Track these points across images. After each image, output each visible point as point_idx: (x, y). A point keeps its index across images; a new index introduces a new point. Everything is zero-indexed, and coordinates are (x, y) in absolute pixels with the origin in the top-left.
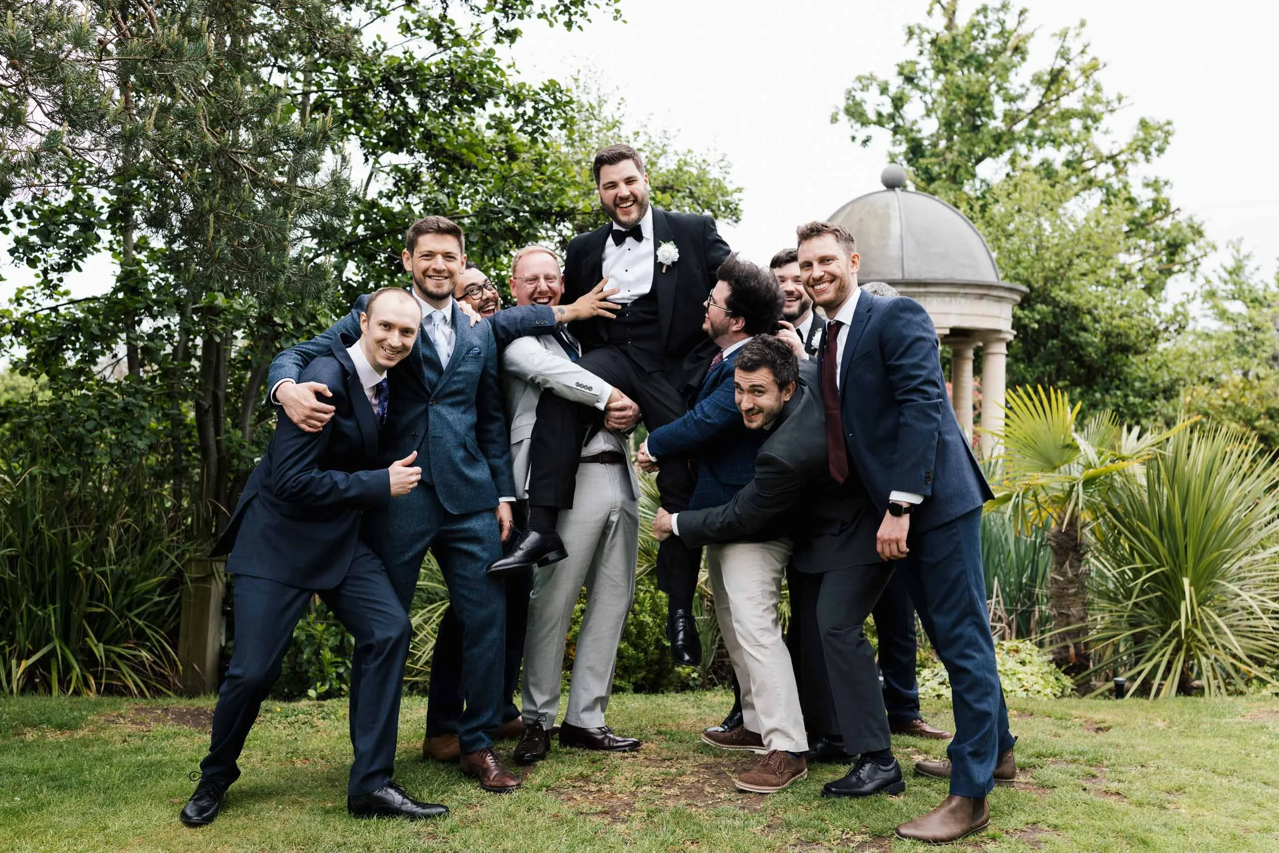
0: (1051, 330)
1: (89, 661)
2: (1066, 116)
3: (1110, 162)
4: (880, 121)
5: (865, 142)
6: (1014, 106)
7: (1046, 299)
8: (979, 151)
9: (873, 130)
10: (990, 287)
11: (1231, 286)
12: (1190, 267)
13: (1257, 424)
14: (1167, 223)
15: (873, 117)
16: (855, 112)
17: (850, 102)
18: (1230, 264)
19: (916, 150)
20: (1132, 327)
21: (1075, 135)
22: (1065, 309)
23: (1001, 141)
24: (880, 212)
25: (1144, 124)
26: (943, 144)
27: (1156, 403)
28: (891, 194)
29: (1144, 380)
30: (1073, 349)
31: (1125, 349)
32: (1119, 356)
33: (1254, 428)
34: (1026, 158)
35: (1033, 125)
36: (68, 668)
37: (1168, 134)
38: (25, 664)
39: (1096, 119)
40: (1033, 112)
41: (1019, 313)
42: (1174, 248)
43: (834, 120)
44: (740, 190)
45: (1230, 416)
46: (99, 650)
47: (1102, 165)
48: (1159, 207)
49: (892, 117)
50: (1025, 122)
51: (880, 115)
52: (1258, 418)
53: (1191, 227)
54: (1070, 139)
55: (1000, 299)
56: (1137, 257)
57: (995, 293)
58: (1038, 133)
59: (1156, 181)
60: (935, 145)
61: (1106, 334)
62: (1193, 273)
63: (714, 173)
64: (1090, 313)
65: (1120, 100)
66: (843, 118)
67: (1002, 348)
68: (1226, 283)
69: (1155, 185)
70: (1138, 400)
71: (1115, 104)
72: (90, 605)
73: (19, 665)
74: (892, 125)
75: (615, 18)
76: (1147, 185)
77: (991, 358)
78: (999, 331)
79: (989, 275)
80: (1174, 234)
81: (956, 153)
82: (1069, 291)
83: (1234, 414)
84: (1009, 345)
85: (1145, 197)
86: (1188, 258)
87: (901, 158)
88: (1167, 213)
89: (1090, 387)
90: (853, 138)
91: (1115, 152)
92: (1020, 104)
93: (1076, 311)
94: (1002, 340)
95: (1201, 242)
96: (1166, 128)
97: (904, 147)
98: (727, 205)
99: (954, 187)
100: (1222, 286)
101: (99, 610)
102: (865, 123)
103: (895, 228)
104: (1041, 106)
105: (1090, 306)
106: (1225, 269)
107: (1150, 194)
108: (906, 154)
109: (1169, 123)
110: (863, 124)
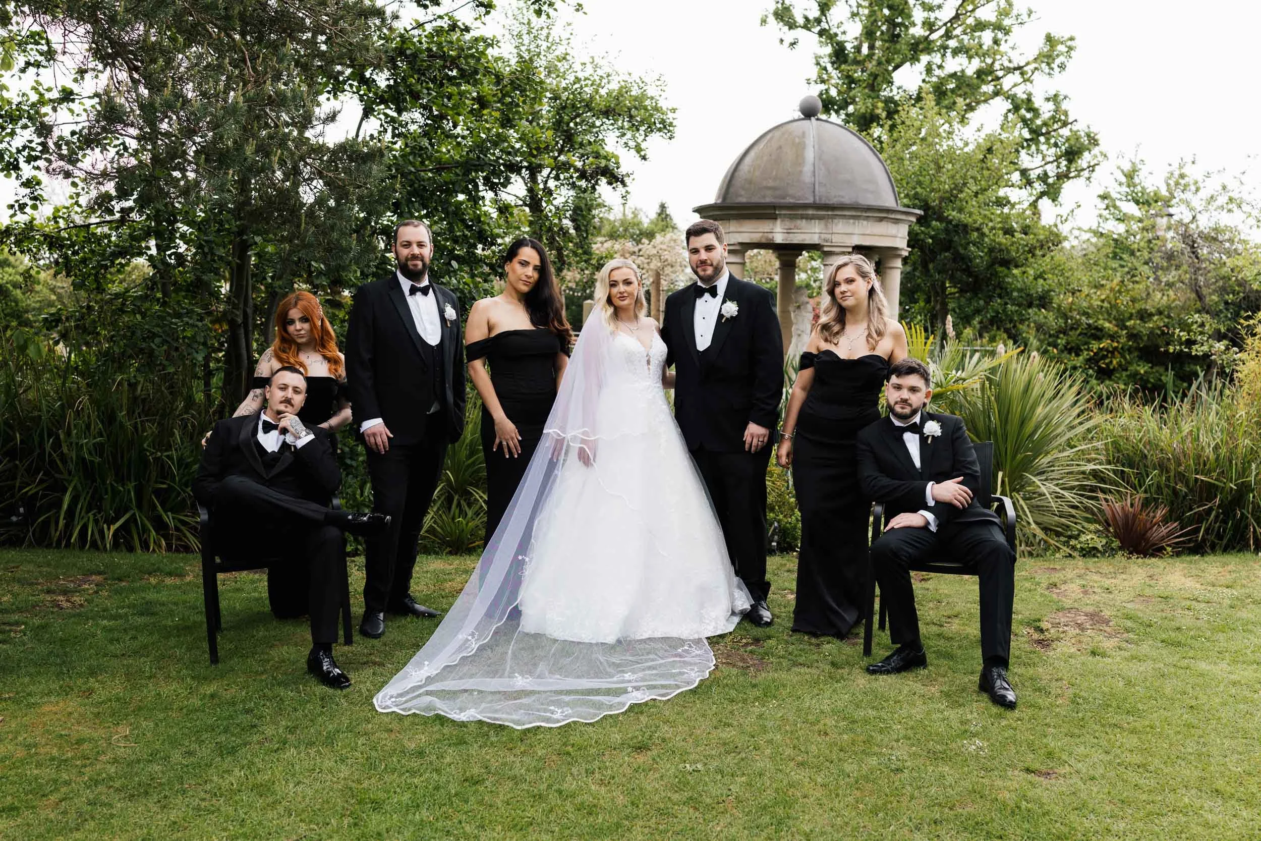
0: (945, 244)
1: (161, 527)
2: (980, 26)
3: (1017, 73)
4: (807, 25)
5: (793, 44)
6: (932, 16)
7: (940, 218)
8: (898, 59)
9: (800, 33)
10: (888, 211)
11: (1125, 189)
12: (1086, 174)
13: (1128, 324)
14: (1065, 132)
15: (801, 21)
16: (784, 15)
17: (780, 6)
18: (1127, 167)
19: (839, 55)
20: (1012, 245)
21: (985, 47)
22: (957, 226)
23: (919, 47)
24: (797, 140)
25: (1049, 39)
26: (865, 50)
27: (1030, 311)
28: (807, 122)
29: (1020, 290)
30: (962, 261)
31: (1007, 263)
32: (1000, 269)
33: (1126, 328)
34: (940, 67)
35: (948, 35)
36: (145, 530)
37: (1070, 48)
38: (113, 528)
39: (1007, 32)
40: (950, 21)
41: (917, 228)
42: (1072, 154)
43: (764, 21)
44: (674, 110)
45: (1106, 316)
46: (169, 518)
47: (1010, 75)
48: (1060, 119)
49: (818, 21)
50: (942, 31)
51: (807, 19)
52: (1130, 318)
53: (1088, 135)
54: (980, 52)
55: (897, 221)
56: (1038, 161)
57: (893, 216)
58: (953, 43)
59: (1055, 95)
60: (858, 49)
61: (991, 250)
62: (1088, 179)
63: (651, 91)
64: (978, 230)
65: (1030, 13)
66: (771, 19)
67: (899, 263)
68: (1121, 184)
69: (1054, 98)
70: (1014, 308)
71: (1025, 17)
72: (156, 482)
73: (109, 529)
74: (818, 28)
75: (578, 10)
76: (1048, 100)
77: (888, 271)
78: (896, 249)
79: (889, 201)
80: (1072, 142)
81: (874, 63)
82: (961, 210)
83: (1109, 314)
84: (905, 260)
85: (1046, 110)
86: (1085, 165)
87: (827, 59)
88: (1065, 124)
89: (976, 295)
90: (782, 41)
91: (1022, 64)
92: (937, 14)
93: (964, 228)
94: (900, 256)
95: (1096, 151)
96: (1069, 43)
97: (828, 50)
98: (663, 122)
99: (873, 95)
100: (1119, 189)
101: (164, 486)
102: (792, 26)
103: (810, 155)
104: (957, 17)
105: (977, 225)
106: (1122, 171)
107: (1051, 106)
108: (830, 56)
109: (1072, 39)
110: (790, 28)
